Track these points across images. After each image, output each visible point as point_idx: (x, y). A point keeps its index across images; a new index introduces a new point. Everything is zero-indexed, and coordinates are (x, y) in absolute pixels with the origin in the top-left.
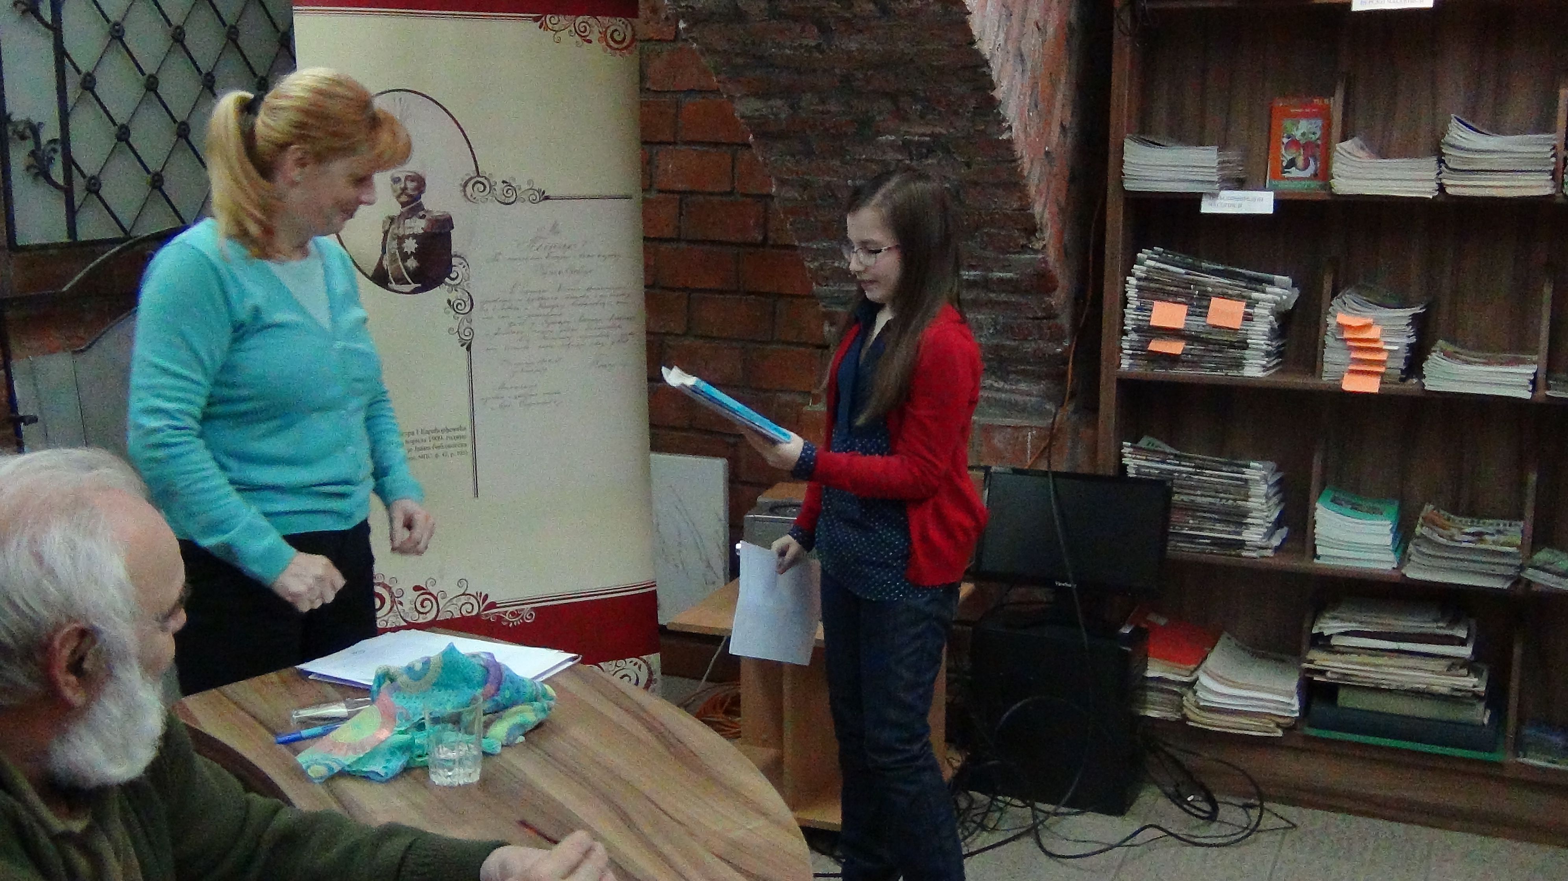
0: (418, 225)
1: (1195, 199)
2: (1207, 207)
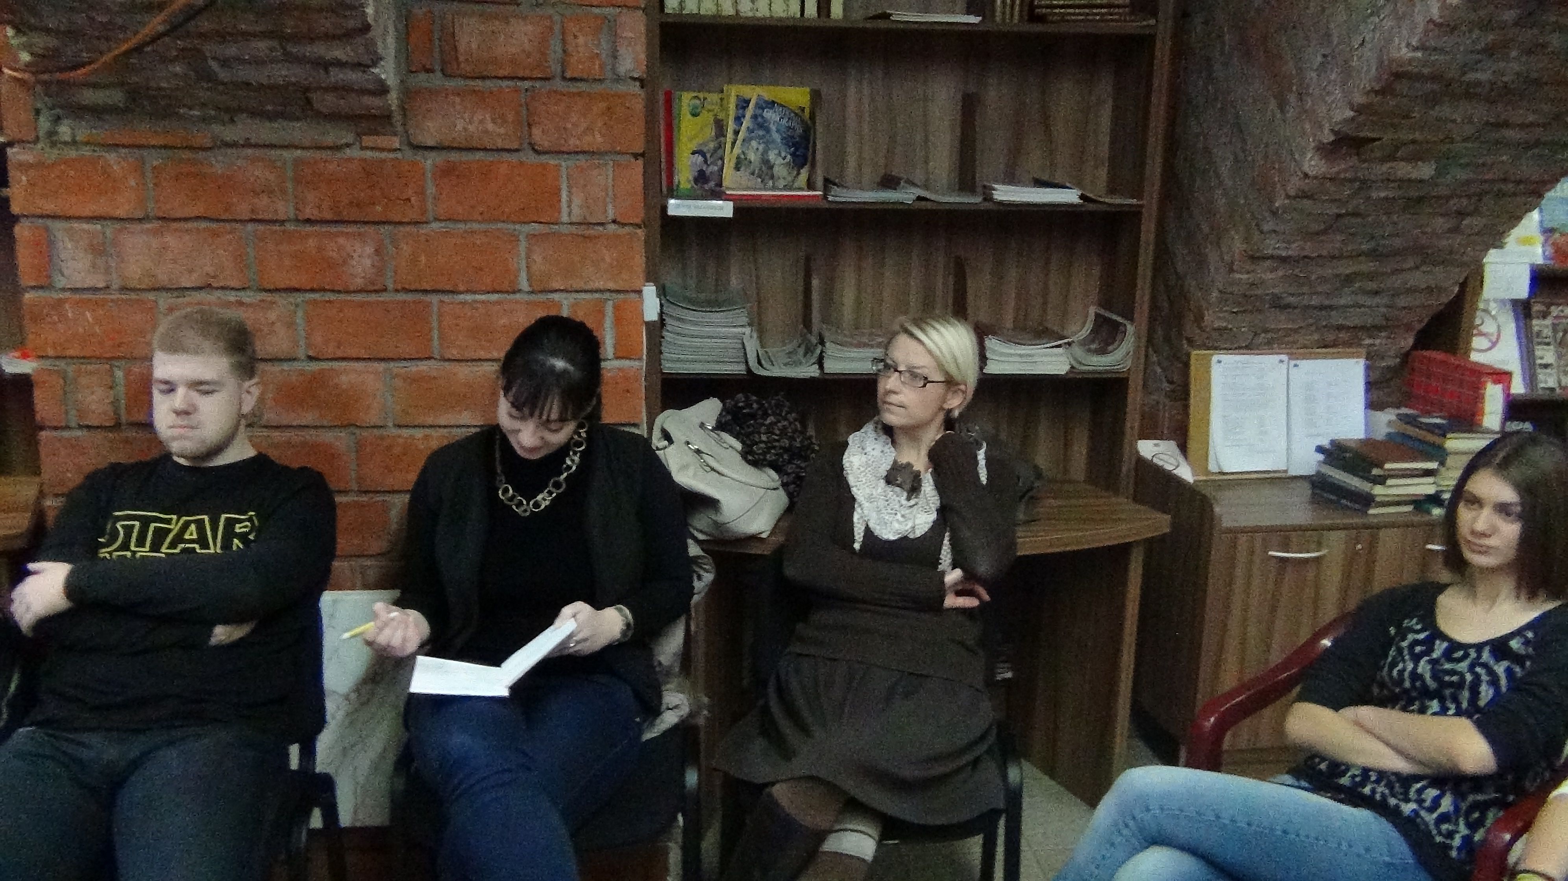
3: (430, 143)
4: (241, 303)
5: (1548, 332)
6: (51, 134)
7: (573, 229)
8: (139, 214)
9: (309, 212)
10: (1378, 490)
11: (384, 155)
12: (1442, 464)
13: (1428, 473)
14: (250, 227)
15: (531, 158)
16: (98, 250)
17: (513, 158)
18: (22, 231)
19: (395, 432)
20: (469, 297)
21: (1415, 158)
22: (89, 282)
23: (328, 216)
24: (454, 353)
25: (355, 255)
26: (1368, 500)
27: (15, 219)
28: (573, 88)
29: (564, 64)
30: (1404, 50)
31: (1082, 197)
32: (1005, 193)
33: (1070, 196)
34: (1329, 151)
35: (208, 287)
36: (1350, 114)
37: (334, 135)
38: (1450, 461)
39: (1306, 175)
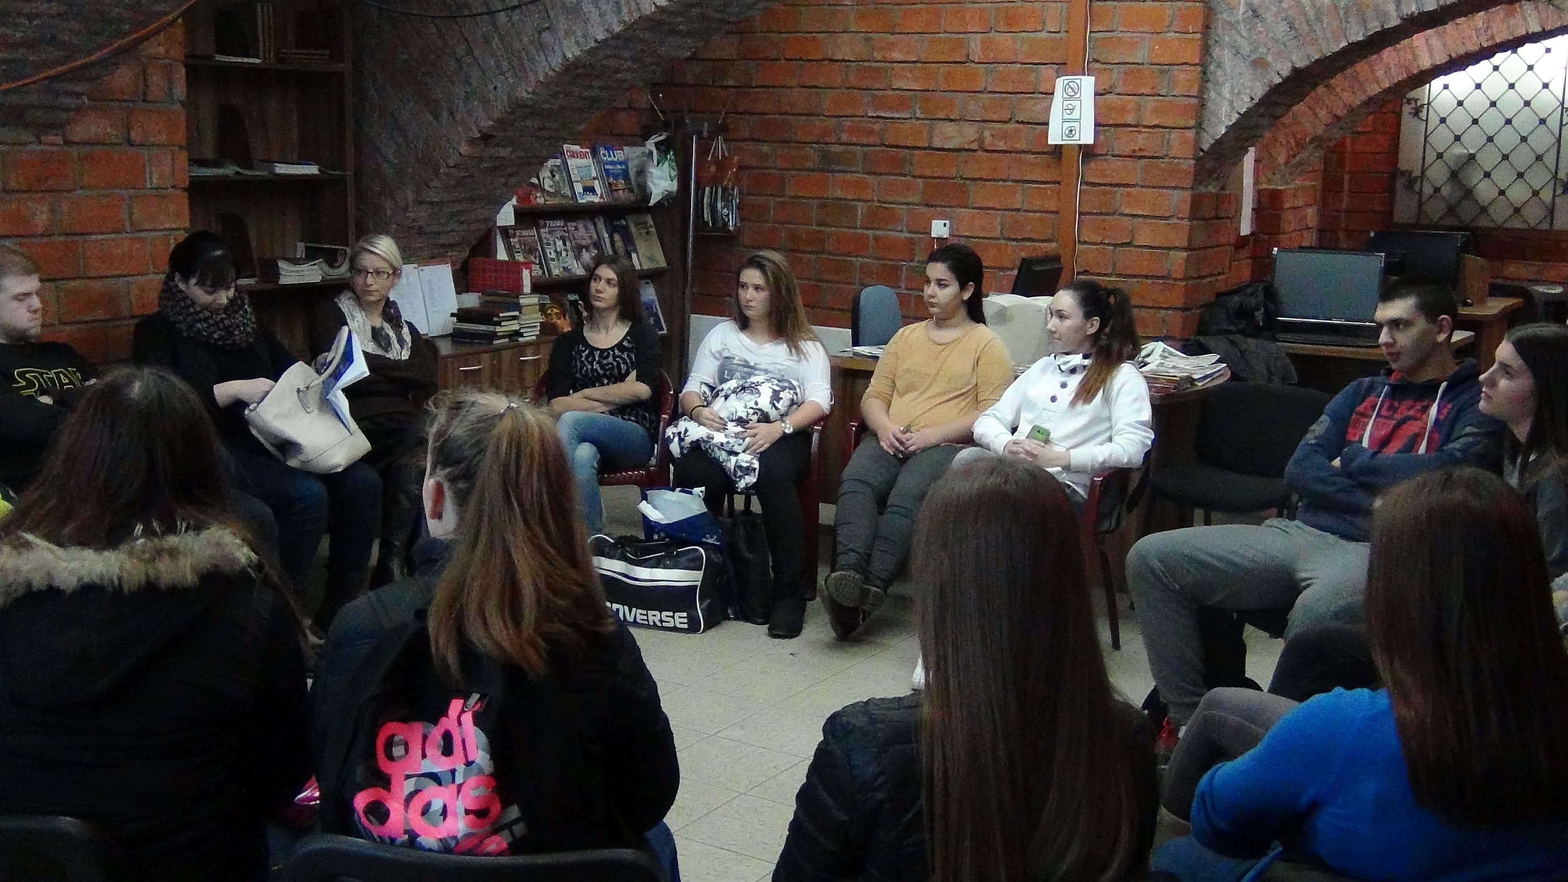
5: (518, 246)
10: (498, 329)
11: (53, 148)
12: (520, 313)
13: (514, 318)
15: (128, 148)
19: (62, 327)
20: (100, 237)
21: (503, 147)
24: (92, 273)
25: (38, 213)
26: (494, 336)
28: (150, 106)
29: (145, 94)
30: (524, 94)
31: (320, 170)
32: (282, 169)
33: (312, 170)
34: (472, 142)
36: (491, 123)
37: (25, 136)
38: (524, 310)
39: (460, 154)
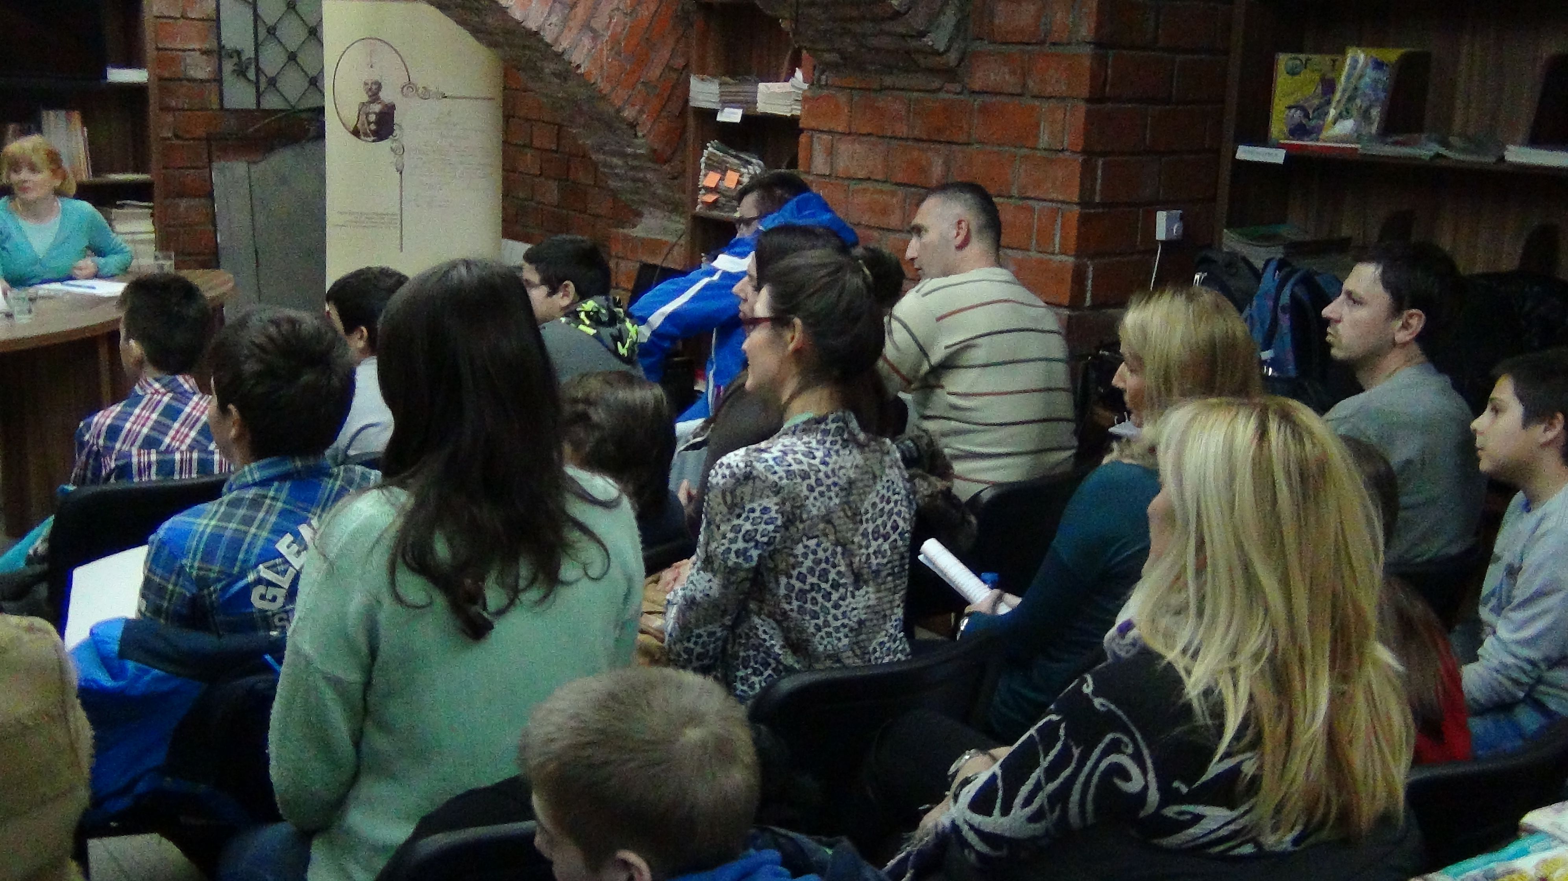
0: (377, 108)
1: (714, 113)
2: (720, 118)
3: (977, 87)
4: (881, 191)
6: (819, 80)
7: (1045, 153)
8: (847, 131)
9: (916, 133)
14: (894, 142)
16: (831, 152)
17: (1016, 100)
18: (803, 139)
22: (823, 172)
23: (925, 137)
27: (801, 131)
35: (869, 179)
